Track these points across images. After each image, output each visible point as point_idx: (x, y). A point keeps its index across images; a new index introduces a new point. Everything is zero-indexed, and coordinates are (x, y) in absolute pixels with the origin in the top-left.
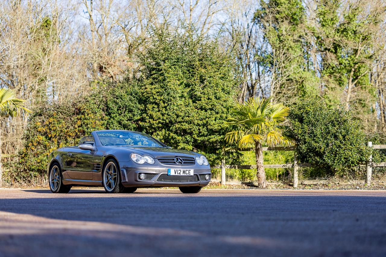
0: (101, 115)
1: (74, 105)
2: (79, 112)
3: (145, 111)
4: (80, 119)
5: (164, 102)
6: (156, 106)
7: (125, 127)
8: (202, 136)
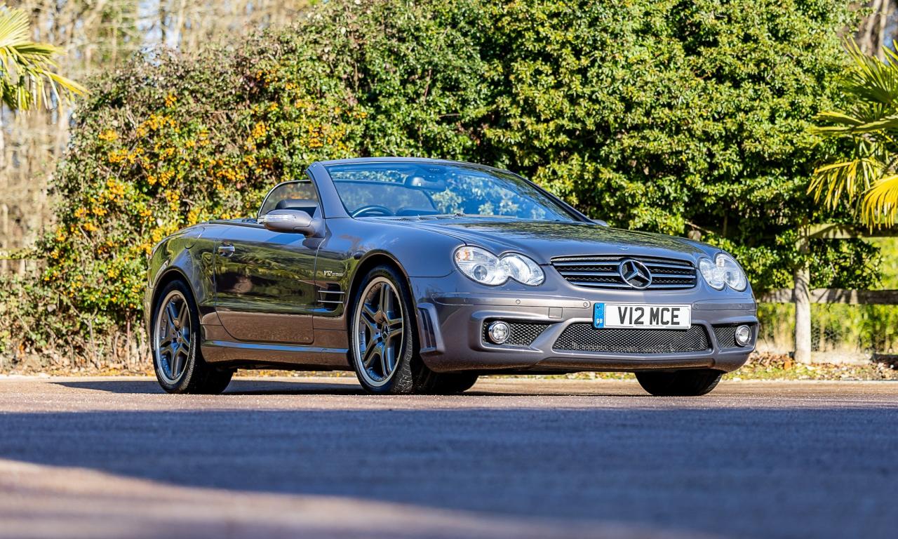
0: (341, 102)
1: (241, 64)
2: (259, 90)
3: (504, 86)
4: (265, 118)
5: (577, 53)
6: (547, 68)
7: (430, 145)
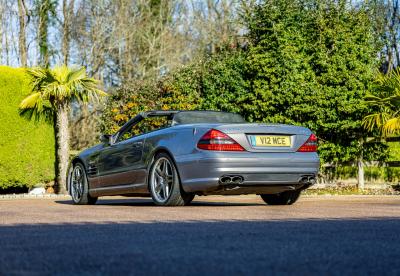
0: (194, 96)
1: (160, 84)
2: (165, 94)
3: (250, 90)
4: (167, 103)
5: (276, 76)
6: (266, 82)
7: (225, 110)
8: (330, 122)
